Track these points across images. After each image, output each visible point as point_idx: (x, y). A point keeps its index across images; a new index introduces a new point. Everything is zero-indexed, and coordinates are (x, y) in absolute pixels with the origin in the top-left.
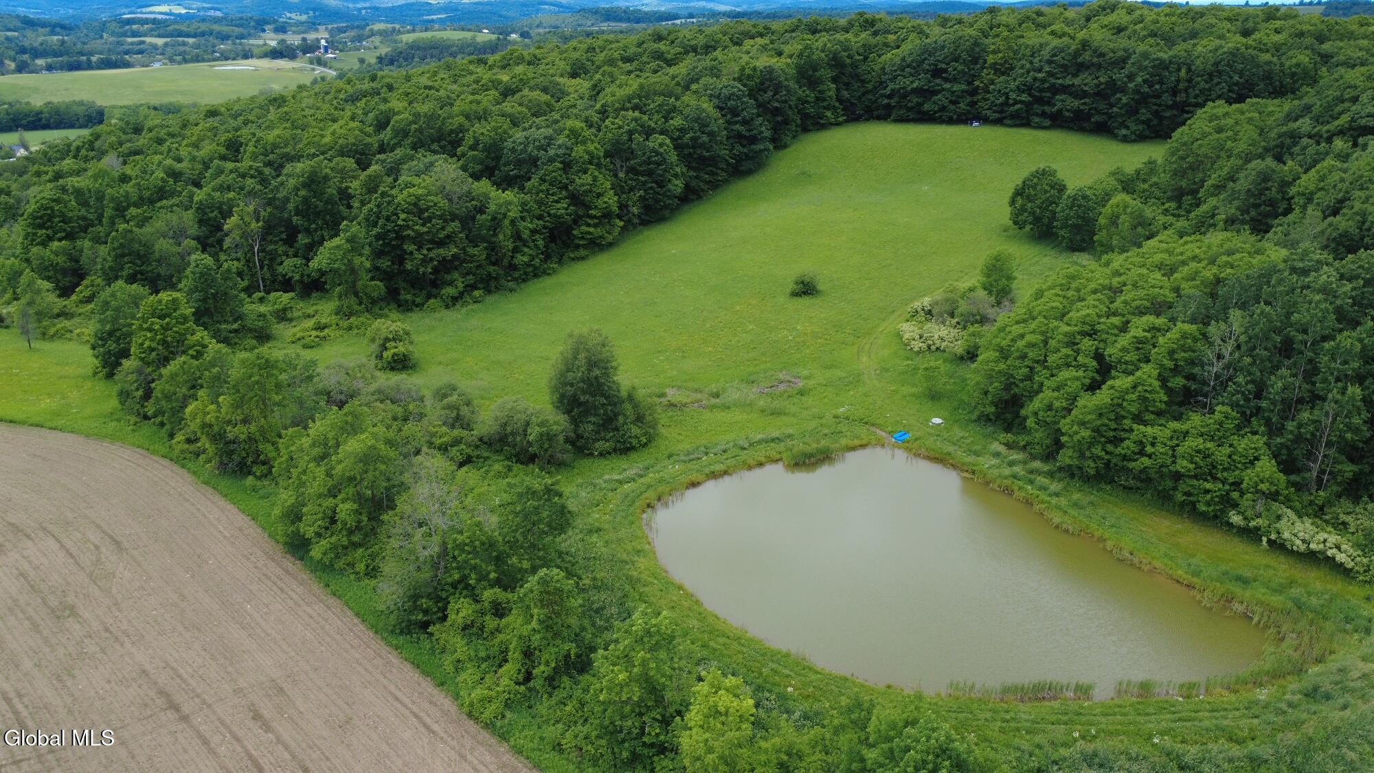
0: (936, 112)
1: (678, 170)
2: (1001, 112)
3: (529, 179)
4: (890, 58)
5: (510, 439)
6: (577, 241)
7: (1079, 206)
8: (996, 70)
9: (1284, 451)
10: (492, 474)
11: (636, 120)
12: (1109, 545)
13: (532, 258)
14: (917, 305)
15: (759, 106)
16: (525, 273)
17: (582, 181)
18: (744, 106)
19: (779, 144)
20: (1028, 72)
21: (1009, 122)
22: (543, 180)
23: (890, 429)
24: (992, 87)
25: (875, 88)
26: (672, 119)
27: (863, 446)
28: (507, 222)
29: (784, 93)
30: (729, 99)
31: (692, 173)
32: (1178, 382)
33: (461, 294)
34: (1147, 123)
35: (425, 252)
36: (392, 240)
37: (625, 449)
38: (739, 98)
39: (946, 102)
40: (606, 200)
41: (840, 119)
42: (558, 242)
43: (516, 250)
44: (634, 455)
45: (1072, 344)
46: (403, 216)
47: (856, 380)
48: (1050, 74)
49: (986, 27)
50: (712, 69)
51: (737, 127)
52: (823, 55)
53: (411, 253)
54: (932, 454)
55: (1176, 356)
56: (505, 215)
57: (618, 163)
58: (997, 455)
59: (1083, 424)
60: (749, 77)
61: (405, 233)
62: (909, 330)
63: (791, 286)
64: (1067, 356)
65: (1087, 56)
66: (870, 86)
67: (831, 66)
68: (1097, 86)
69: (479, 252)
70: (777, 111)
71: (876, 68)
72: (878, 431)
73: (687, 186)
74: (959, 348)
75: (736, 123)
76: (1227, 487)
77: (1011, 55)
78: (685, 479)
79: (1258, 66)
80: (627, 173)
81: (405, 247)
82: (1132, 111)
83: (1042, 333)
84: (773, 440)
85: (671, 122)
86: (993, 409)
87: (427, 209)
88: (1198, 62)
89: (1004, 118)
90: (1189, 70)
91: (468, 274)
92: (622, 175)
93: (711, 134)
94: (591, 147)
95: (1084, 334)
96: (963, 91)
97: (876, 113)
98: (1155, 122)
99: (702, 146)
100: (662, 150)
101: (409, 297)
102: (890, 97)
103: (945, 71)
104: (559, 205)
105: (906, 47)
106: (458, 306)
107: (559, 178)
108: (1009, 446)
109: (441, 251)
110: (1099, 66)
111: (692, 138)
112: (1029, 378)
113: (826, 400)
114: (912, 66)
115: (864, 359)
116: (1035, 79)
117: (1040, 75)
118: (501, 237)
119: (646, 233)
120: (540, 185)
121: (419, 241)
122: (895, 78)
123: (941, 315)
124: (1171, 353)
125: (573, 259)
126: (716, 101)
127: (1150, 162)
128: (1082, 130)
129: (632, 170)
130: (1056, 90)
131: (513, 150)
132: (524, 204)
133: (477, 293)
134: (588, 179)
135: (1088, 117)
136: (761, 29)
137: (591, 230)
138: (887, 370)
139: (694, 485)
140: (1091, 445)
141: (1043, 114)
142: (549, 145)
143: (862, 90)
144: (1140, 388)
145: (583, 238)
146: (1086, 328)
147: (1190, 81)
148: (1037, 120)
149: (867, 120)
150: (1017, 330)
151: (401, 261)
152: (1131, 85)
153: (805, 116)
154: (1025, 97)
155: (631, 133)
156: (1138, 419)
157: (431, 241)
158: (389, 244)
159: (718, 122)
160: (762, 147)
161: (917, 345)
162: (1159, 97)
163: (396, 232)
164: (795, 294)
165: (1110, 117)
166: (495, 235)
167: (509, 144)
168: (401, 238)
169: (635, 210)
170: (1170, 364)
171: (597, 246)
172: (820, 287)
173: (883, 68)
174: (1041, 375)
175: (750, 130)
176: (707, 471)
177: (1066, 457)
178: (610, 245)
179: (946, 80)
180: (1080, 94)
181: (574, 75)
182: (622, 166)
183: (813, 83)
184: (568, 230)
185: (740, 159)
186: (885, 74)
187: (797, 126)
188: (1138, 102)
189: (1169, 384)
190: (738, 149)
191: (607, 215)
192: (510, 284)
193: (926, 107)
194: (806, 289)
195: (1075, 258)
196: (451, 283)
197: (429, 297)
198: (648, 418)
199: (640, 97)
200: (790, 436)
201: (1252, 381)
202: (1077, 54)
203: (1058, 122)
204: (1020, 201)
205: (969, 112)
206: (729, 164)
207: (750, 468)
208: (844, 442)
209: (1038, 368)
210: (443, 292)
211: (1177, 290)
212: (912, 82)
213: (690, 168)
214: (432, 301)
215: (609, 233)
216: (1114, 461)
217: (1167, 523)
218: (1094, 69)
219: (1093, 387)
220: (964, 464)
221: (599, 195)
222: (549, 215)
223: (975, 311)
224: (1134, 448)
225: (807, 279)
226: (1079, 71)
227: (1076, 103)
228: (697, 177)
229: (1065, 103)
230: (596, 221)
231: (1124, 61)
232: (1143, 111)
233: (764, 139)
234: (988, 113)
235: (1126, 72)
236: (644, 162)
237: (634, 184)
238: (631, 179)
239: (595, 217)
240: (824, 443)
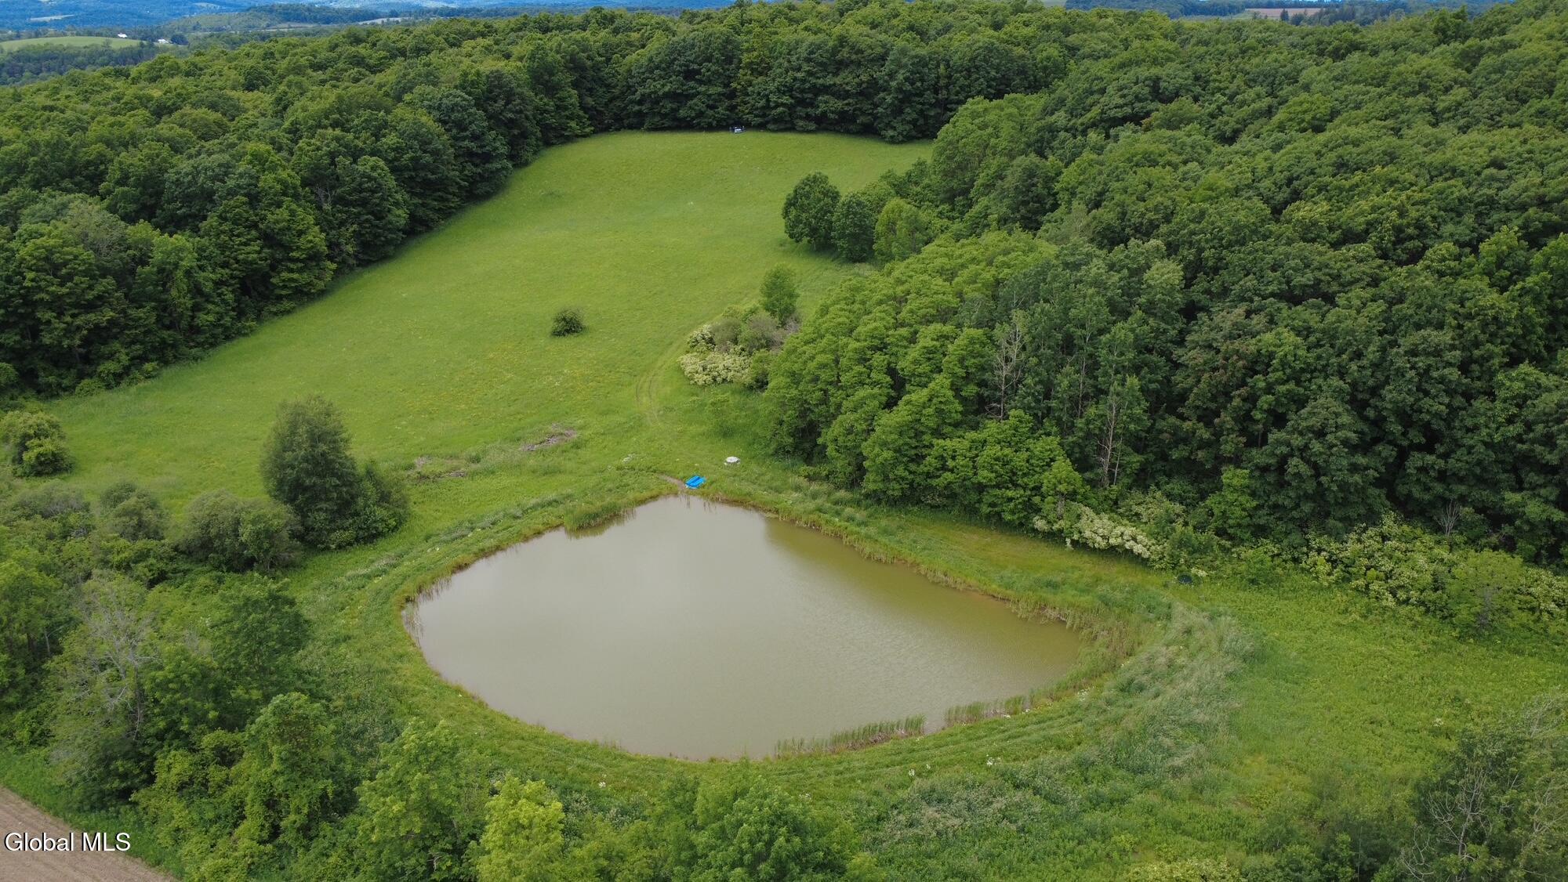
0: (693, 119)
1: (398, 197)
2: (764, 115)
3: (205, 218)
4: (635, 59)
5: (217, 543)
6: (278, 292)
7: (855, 214)
8: (753, 70)
9: (1077, 450)
10: (196, 589)
11: (337, 139)
12: (923, 568)
13: (221, 317)
14: (696, 333)
15: (490, 117)
16: (213, 336)
17: (278, 217)
18: (471, 118)
19: (518, 161)
20: (787, 72)
21: (771, 127)
22: (223, 218)
23: (681, 474)
24: (750, 89)
25: (623, 93)
26: (384, 136)
27: (654, 498)
28: (179, 274)
29: (518, 101)
30: (453, 110)
31: (416, 201)
32: (971, 390)
33: (127, 370)
34: (914, 122)
35: (68, 319)
36: (17, 307)
37: (370, 536)
38: (464, 109)
39: (702, 107)
40: (310, 238)
41: (587, 130)
42: (254, 294)
43: (196, 308)
44: (381, 543)
45: (863, 360)
46: (30, 275)
47: (637, 424)
48: (810, 73)
49: (737, 23)
50: (427, 75)
51: (466, 143)
52: (558, 57)
53: (49, 322)
54: (731, 497)
55: (966, 363)
56: (176, 266)
57: (321, 192)
58: (798, 488)
59: (884, 445)
60: (473, 84)
61: (37, 297)
62: (690, 362)
63: (552, 326)
64: (861, 374)
65: (845, 53)
66: (616, 91)
67: (569, 69)
68: (859, 85)
69: (145, 314)
70: (511, 123)
71: (622, 70)
72: (669, 479)
73: (412, 217)
74: (747, 377)
75: (464, 138)
76: (1028, 493)
77: (767, 53)
78: (450, 562)
79: (1012, 60)
80: (334, 204)
81: (39, 315)
82: (898, 111)
83: (834, 351)
84: (550, 504)
85: (384, 140)
86: (790, 440)
87: (65, 264)
88: (956, 58)
89: (768, 122)
90: (948, 66)
91: (133, 343)
92: (327, 207)
93: (436, 153)
94: (284, 174)
95: (875, 349)
96: (719, 94)
97: (626, 122)
98: (921, 122)
99: (425, 167)
100: (375, 174)
101: (52, 379)
102: (640, 102)
103: (698, 72)
104: (249, 249)
105: (653, 46)
106: (123, 385)
107: (245, 215)
108: (810, 478)
109: (92, 317)
110: (859, 64)
111: (412, 159)
112: (824, 401)
113: (606, 451)
114: (662, 67)
115: (645, 400)
116: (795, 79)
117: (799, 75)
118: (174, 293)
119: (367, 276)
120: (220, 224)
121: (57, 305)
122: (644, 81)
123: (723, 342)
124: (962, 360)
125: (275, 314)
126: (436, 113)
127: (920, 164)
128: (848, 132)
129: (340, 200)
130: (818, 90)
131: (178, 183)
132: (201, 250)
133: (148, 366)
134: (282, 214)
135: (853, 120)
136: (481, 27)
137: (295, 276)
138: (671, 410)
139: (461, 567)
140: (894, 466)
141: (808, 117)
142: (226, 174)
143: (608, 96)
144: (935, 401)
145: (285, 287)
146: (876, 342)
147: (950, 77)
148: (801, 123)
149: (618, 130)
150: (807, 350)
151: (35, 333)
152: (894, 84)
153: (546, 128)
154: (786, 100)
155: (332, 155)
156: (937, 433)
157: (76, 305)
158: (14, 313)
159: (442, 140)
160: (499, 166)
161: (701, 378)
162: (921, 95)
163: (23, 297)
164: (557, 334)
165: (876, 117)
166: (166, 291)
167: (170, 175)
168: (28, 301)
169: (350, 249)
170: (961, 372)
171: (304, 296)
172: (585, 323)
173: (629, 71)
174: (837, 395)
175: (482, 147)
176: (475, 549)
177: (871, 483)
178: (322, 293)
179: (700, 82)
180: (841, 94)
181: (250, 87)
182: (326, 197)
183: (551, 89)
184: (265, 278)
185: (474, 181)
186: (632, 77)
187: (537, 139)
188: (902, 101)
189: (963, 393)
190: (470, 169)
191: (314, 257)
192: (194, 351)
193: (682, 113)
194: (569, 326)
195: (856, 270)
196: (111, 356)
197: (81, 376)
198: (395, 496)
199: (340, 112)
200: (569, 496)
201: (1040, 382)
202: (835, 51)
203: (824, 124)
204: (793, 212)
205: (729, 117)
206: (460, 187)
207: (526, 539)
208: (631, 495)
209: (832, 390)
210: (101, 368)
211: (960, 295)
212: (663, 86)
213: (413, 194)
214: (86, 381)
215: (317, 278)
216: (918, 480)
217: (976, 537)
218: (853, 67)
219: (890, 404)
220: (765, 503)
221: (300, 233)
222: (237, 261)
223: (759, 335)
224: (935, 463)
225: (569, 315)
226: (838, 69)
227: (839, 104)
228: (423, 205)
229: (828, 104)
230: (300, 265)
231: (883, 58)
232: (908, 110)
233: (500, 156)
234: (750, 117)
235: (886, 70)
236: (355, 190)
237: (344, 216)
238: (339, 211)
239: (298, 260)
240: (609, 499)
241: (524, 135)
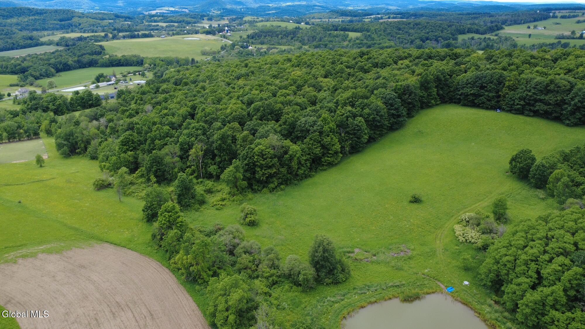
0: (480, 104)
1: (366, 131)
2: (511, 107)
3: (305, 138)
4: (462, 78)
5: (292, 276)
6: (323, 163)
7: (541, 170)
8: (509, 89)
10: (285, 289)
11: (349, 111)
13: (305, 171)
14: (463, 217)
15: (402, 101)
16: (302, 177)
17: (327, 140)
18: (396, 102)
19: (410, 115)
20: (524, 91)
21: (513, 112)
22: (311, 139)
23: (446, 284)
24: (507, 96)
25: (454, 90)
26: (365, 109)
27: (433, 293)
28: (296, 158)
29: (413, 95)
30: (390, 99)
31: (372, 132)
32: (572, 293)
33: (276, 187)
34: (580, 119)
35: (263, 171)
36: (251, 166)
37: (336, 283)
38: (394, 99)
39: (485, 100)
40: (336, 147)
41: (438, 103)
42: (316, 163)
43: (299, 168)
44: (339, 285)
45: (526, 264)
46: (256, 157)
47: (432, 254)
48: (534, 93)
49: (506, 65)
50: (384, 83)
51: (392, 111)
52: (432, 77)
53: (258, 171)
54: (463, 301)
55: (572, 282)
56: (295, 156)
57: (342, 130)
58: (490, 306)
59: (527, 305)
60: (399, 89)
61: (256, 164)
62: (458, 229)
63: (410, 198)
64: (524, 270)
65: (552, 87)
66: (452, 89)
67: (435, 81)
68: (556, 101)
69: (284, 170)
70: (409, 103)
71: (455, 81)
72: (440, 284)
73: (370, 137)
74: (480, 243)
75: (392, 110)
77: (517, 82)
78: (359, 304)
80: (345, 133)
81: (256, 169)
82: (573, 113)
83: (515, 256)
84: (396, 286)
85: (365, 111)
86: (490, 284)
87: (266, 154)
89: (512, 110)
91: (279, 178)
92: (343, 135)
93: (381, 116)
94: (331, 125)
95: (532, 261)
96: (493, 96)
97: (454, 100)
98: (583, 118)
99: (377, 120)
100: (360, 125)
101: (256, 187)
102: (460, 95)
103: (486, 87)
104: (317, 150)
105: (469, 74)
106: (274, 192)
107: (317, 139)
108: (496, 302)
109: (269, 171)
110: (558, 92)
111: (373, 118)
112: (507, 274)
113: (420, 264)
114: (472, 84)
115: (438, 242)
116: (527, 95)
117: (530, 94)
118: (293, 164)
119: (351, 158)
120: (310, 141)
121: (261, 167)
122: (464, 87)
123: (473, 224)
124: (570, 281)
125: (321, 170)
126: (384, 100)
128: (548, 119)
129: (347, 132)
130: (536, 101)
131: (300, 126)
132: (302, 150)
133: (282, 186)
134: (329, 139)
135: (551, 114)
137: (329, 159)
138: (447, 250)
139: (362, 307)
140: (531, 315)
141: (530, 111)
142: (315, 124)
143: (449, 90)
144: (554, 294)
145: (325, 162)
148: (527, 112)
149: (450, 103)
150: (503, 251)
151: (254, 173)
152: (573, 103)
153: (422, 103)
154: (522, 103)
155: (347, 117)
156: (553, 307)
157: (266, 167)
158: (250, 167)
159: (384, 110)
160: (403, 119)
161: (461, 239)
163: (253, 163)
164: (411, 202)
165: (561, 114)
166: (291, 163)
167: (298, 123)
168: (255, 165)
169: (347, 149)
170: (568, 285)
171: (331, 165)
172: (422, 199)
173: (458, 83)
174: (512, 276)
175: (398, 112)
176: (368, 301)
177: (519, 316)
178: (336, 164)
179: (486, 91)
180: (547, 104)
181: (326, 77)
183: (427, 89)
184: (320, 158)
185: (393, 124)
186: (459, 85)
187: (418, 108)
188: (576, 109)
189: (568, 293)
190: (392, 120)
191: (336, 153)
192: (296, 182)
193: (476, 101)
194: (416, 200)
195: (537, 193)
196: (273, 182)
197: (264, 187)
198: (347, 271)
199: (352, 97)
200: (403, 285)
202: (548, 85)
203: (536, 114)
204: (514, 163)
205: (496, 105)
206: (388, 126)
207: (386, 300)
208: (426, 290)
209: (511, 272)
210: (269, 186)
212: (471, 91)
213: (371, 129)
214: (265, 189)
215: (336, 159)
216: (541, 323)
218: (555, 93)
219: (534, 287)
220: (476, 308)
221: (333, 145)
222: (313, 153)
223: (487, 227)
224: (549, 320)
225: (417, 197)
226: (548, 92)
227: (546, 107)
228: (374, 133)
229: (539, 106)
230: (331, 155)
231: (570, 90)
232: (578, 114)
233: (403, 116)
234: (505, 107)
235: (570, 96)
236: (352, 130)
237: (348, 138)
238: (346, 136)
239: (331, 154)
240: (417, 290)
241: (414, 106)
